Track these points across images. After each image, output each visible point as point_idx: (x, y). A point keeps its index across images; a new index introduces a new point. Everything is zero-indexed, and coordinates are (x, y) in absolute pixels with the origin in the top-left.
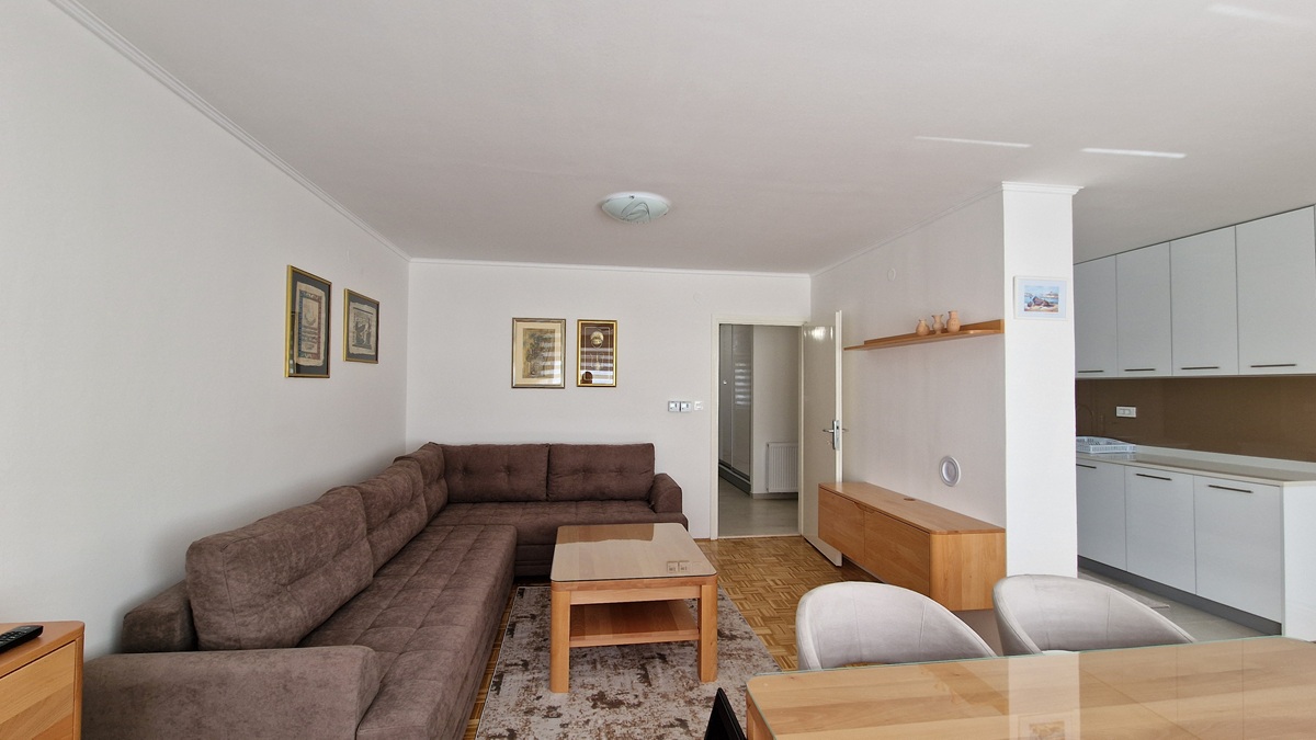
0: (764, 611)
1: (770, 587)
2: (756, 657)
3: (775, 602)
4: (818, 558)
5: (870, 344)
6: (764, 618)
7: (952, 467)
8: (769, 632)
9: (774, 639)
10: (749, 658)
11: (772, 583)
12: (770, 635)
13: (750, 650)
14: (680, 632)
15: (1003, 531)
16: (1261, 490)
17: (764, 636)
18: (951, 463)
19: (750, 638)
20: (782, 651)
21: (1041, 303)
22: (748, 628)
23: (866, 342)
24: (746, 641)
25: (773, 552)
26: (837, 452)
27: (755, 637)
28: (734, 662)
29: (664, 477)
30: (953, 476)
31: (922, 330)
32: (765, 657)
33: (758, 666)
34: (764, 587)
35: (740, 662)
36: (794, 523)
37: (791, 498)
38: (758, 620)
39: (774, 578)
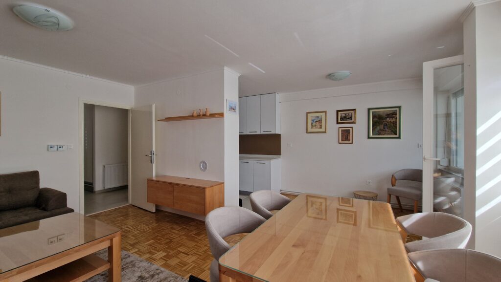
0: (130, 242)
1: (126, 230)
2: (137, 263)
3: (133, 236)
4: (143, 212)
5: (168, 119)
6: (131, 245)
7: (204, 164)
8: (137, 250)
9: (141, 252)
10: (134, 266)
11: (126, 229)
12: (139, 251)
13: (132, 261)
14: (99, 269)
15: (223, 183)
16: (266, 162)
17: (136, 252)
18: (204, 163)
19: (129, 256)
20: (148, 256)
21: (232, 109)
22: (125, 252)
23: (166, 118)
24: (128, 259)
25: (120, 215)
26: (153, 164)
27: (131, 255)
28: (127, 271)
29: (47, 190)
30: (205, 168)
31: (195, 114)
32: (141, 261)
33: (140, 267)
34: (124, 232)
35: (130, 269)
36: (126, 199)
37: (124, 188)
38: (128, 247)
39: (126, 226)
